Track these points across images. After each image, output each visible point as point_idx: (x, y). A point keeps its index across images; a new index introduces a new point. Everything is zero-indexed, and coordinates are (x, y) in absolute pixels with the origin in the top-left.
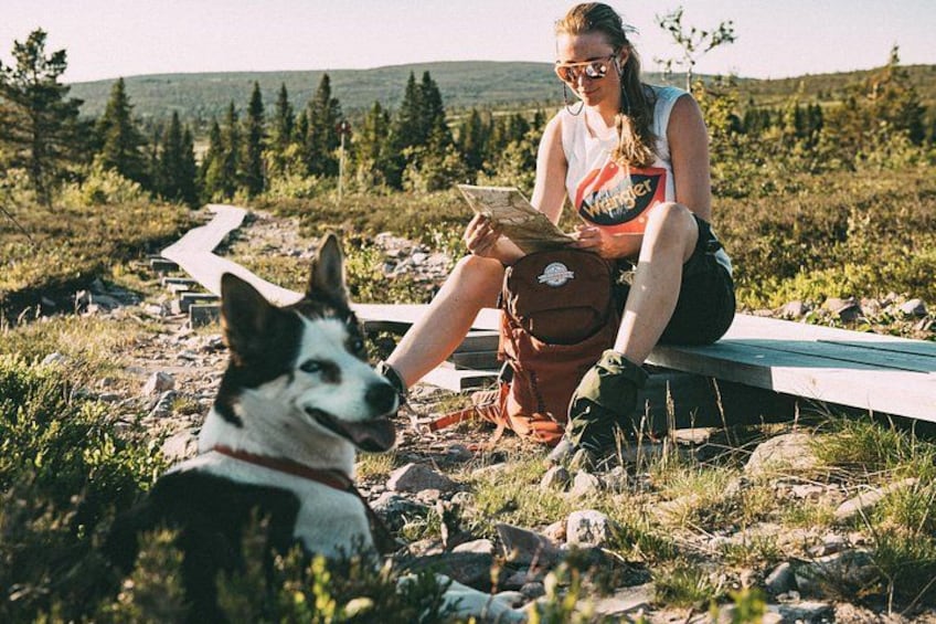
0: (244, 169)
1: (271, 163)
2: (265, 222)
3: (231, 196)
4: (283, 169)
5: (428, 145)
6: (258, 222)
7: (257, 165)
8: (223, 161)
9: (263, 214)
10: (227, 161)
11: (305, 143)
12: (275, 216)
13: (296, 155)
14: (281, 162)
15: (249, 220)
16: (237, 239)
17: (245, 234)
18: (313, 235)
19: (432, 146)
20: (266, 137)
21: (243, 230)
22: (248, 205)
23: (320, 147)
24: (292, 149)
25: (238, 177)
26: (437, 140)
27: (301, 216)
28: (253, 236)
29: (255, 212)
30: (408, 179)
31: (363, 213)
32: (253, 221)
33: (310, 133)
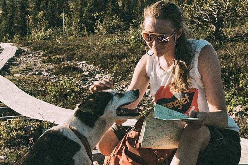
0: (19, 24)
1: (31, 21)
2: (27, 53)
3: (12, 38)
4: (37, 23)
5: (106, 11)
6: (23, 54)
7: (24, 21)
8: (8, 19)
9: (25, 49)
10: (10, 19)
11: (47, 10)
12: (31, 50)
13: (42, 17)
14: (36, 20)
15: (19, 53)
16: (12, 64)
17: (16, 61)
18: (49, 61)
19: (108, 11)
20: (29, 7)
21: (16, 58)
22: (19, 44)
23: (54, 12)
24: (41, 14)
25: (15, 27)
26: (110, 8)
27: (44, 50)
28: (20, 62)
29: (22, 48)
30: (97, 28)
31: (73, 50)
32: (21, 54)
33: (49, 5)
